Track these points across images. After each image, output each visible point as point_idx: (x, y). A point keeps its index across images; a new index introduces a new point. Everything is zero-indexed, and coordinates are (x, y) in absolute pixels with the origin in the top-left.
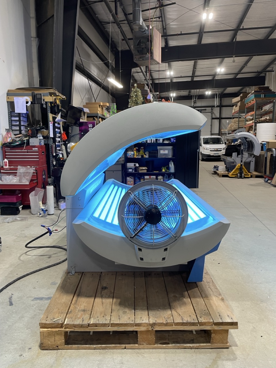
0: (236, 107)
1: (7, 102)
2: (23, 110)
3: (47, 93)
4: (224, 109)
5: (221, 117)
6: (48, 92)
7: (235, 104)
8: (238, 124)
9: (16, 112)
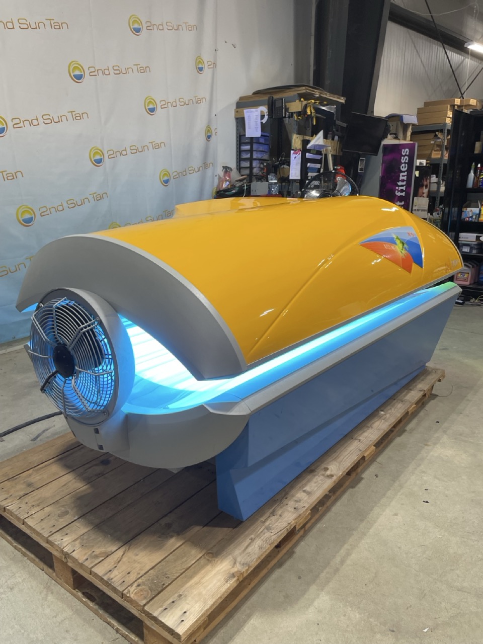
1: (237, 119)
2: (257, 131)
3: (295, 95)
6: (296, 93)
9: (247, 136)
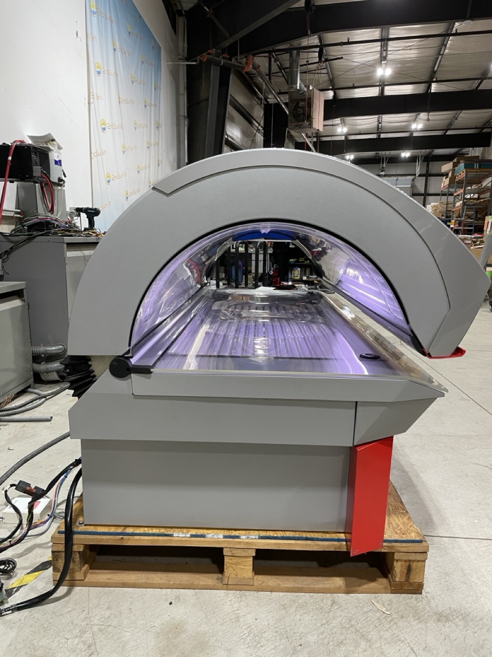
0: (446, 178)
4: (432, 180)
5: (427, 192)
7: (446, 175)
8: (445, 206)
